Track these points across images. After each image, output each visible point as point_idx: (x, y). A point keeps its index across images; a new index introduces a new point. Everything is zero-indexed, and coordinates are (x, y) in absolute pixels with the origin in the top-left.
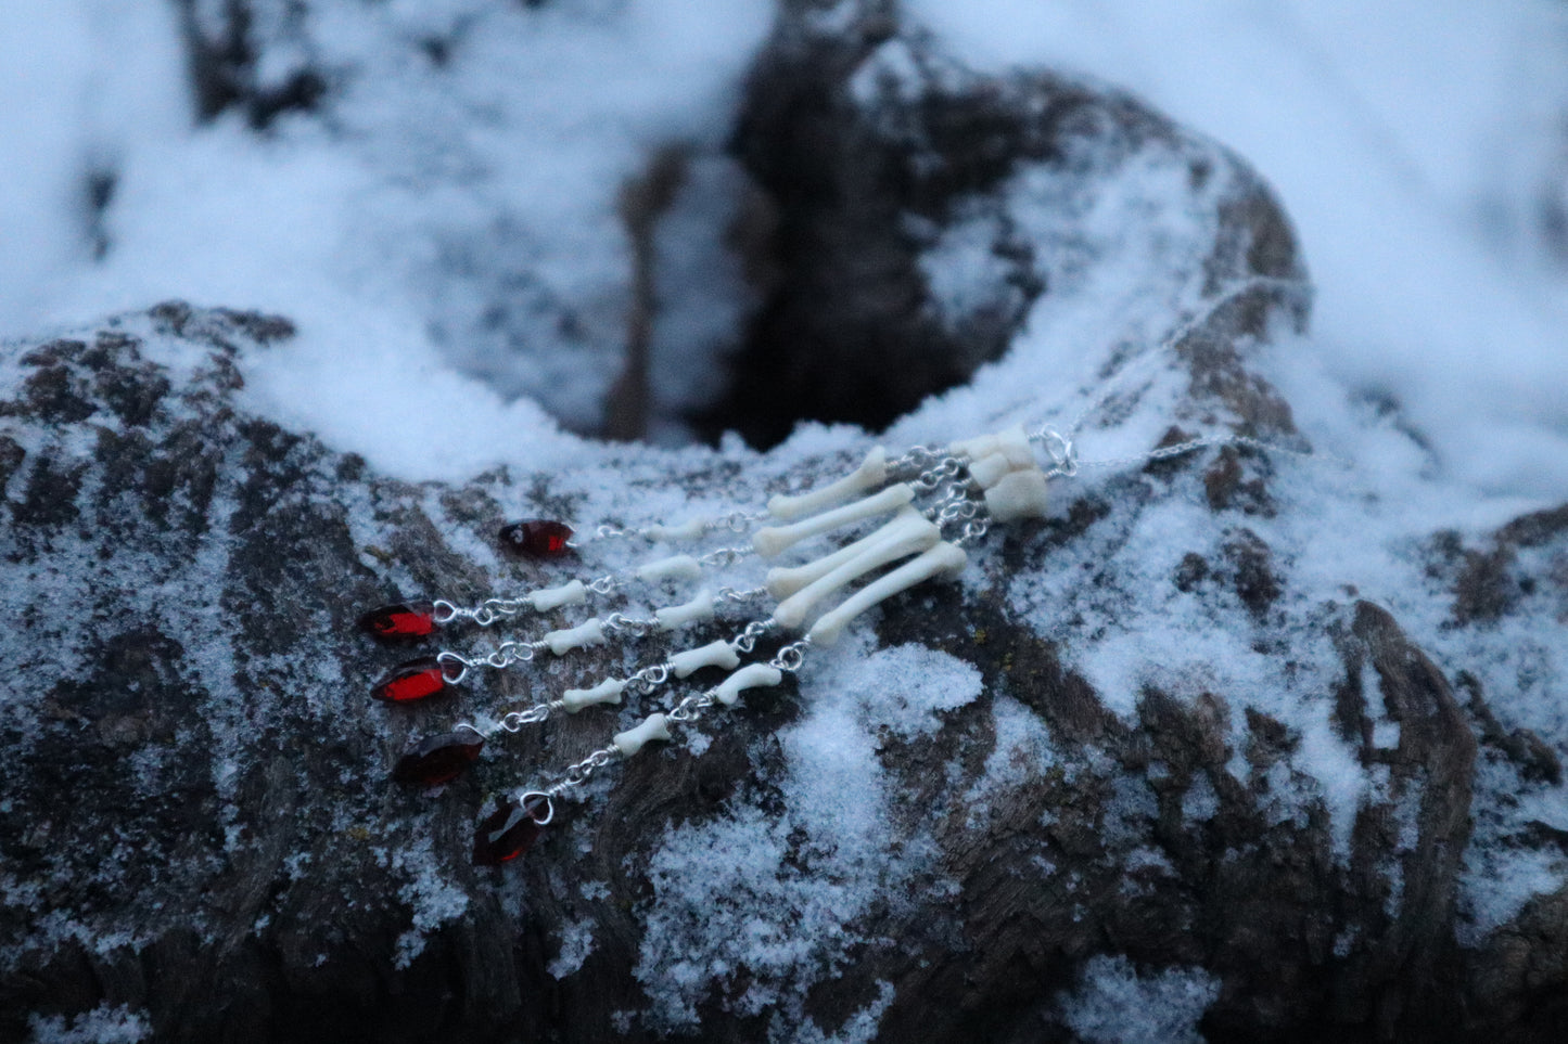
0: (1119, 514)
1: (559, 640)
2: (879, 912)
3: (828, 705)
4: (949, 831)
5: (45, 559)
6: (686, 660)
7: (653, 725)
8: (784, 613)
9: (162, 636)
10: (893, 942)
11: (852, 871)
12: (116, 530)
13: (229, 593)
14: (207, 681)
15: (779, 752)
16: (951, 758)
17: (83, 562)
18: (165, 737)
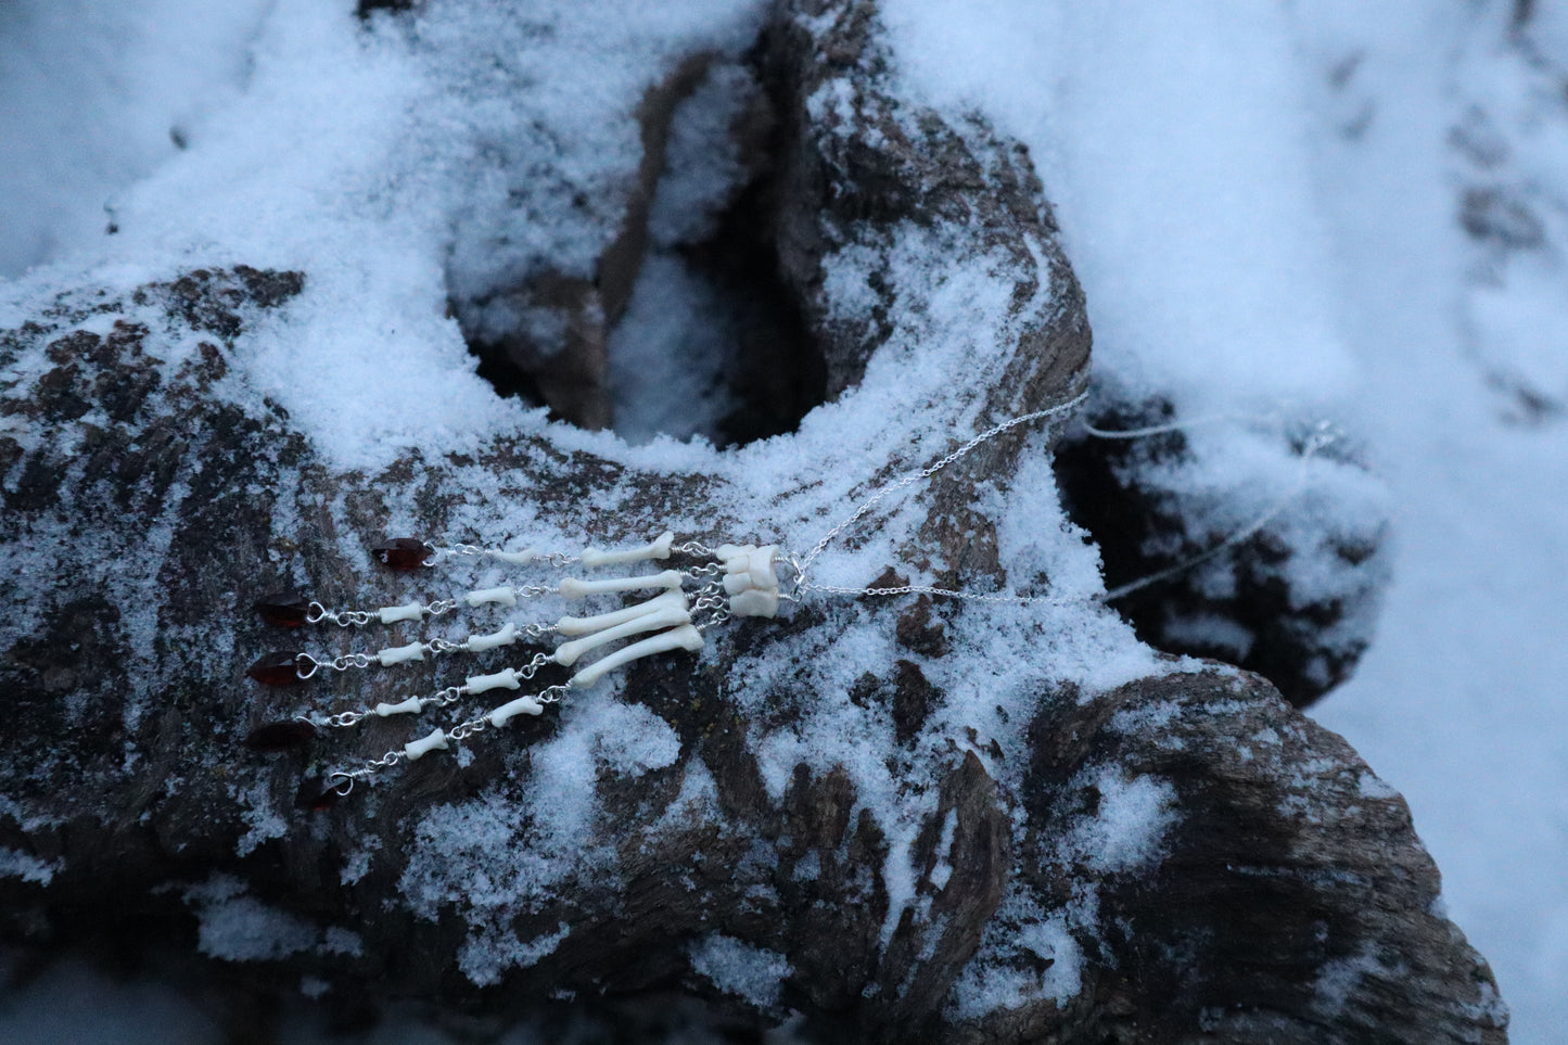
0: (830, 628)
1: (390, 656)
2: (571, 882)
3: (577, 729)
4: (627, 849)
5: (25, 541)
6: (477, 683)
7: (437, 738)
8: (565, 653)
9: (106, 604)
10: (575, 904)
11: (557, 853)
12: (88, 513)
13: (166, 568)
14: (132, 643)
15: (528, 762)
16: (644, 799)
17: (57, 540)
18: (92, 685)
